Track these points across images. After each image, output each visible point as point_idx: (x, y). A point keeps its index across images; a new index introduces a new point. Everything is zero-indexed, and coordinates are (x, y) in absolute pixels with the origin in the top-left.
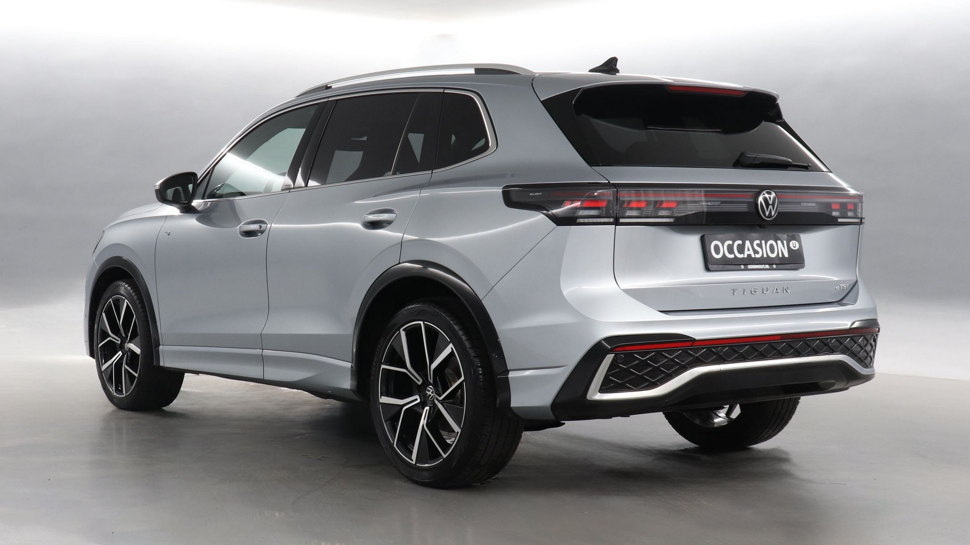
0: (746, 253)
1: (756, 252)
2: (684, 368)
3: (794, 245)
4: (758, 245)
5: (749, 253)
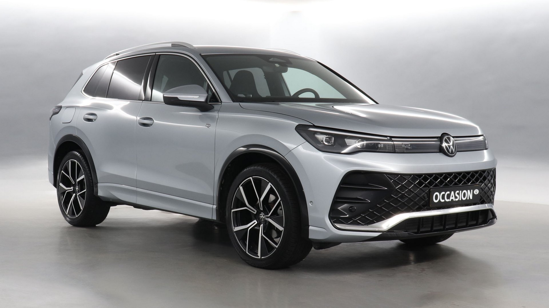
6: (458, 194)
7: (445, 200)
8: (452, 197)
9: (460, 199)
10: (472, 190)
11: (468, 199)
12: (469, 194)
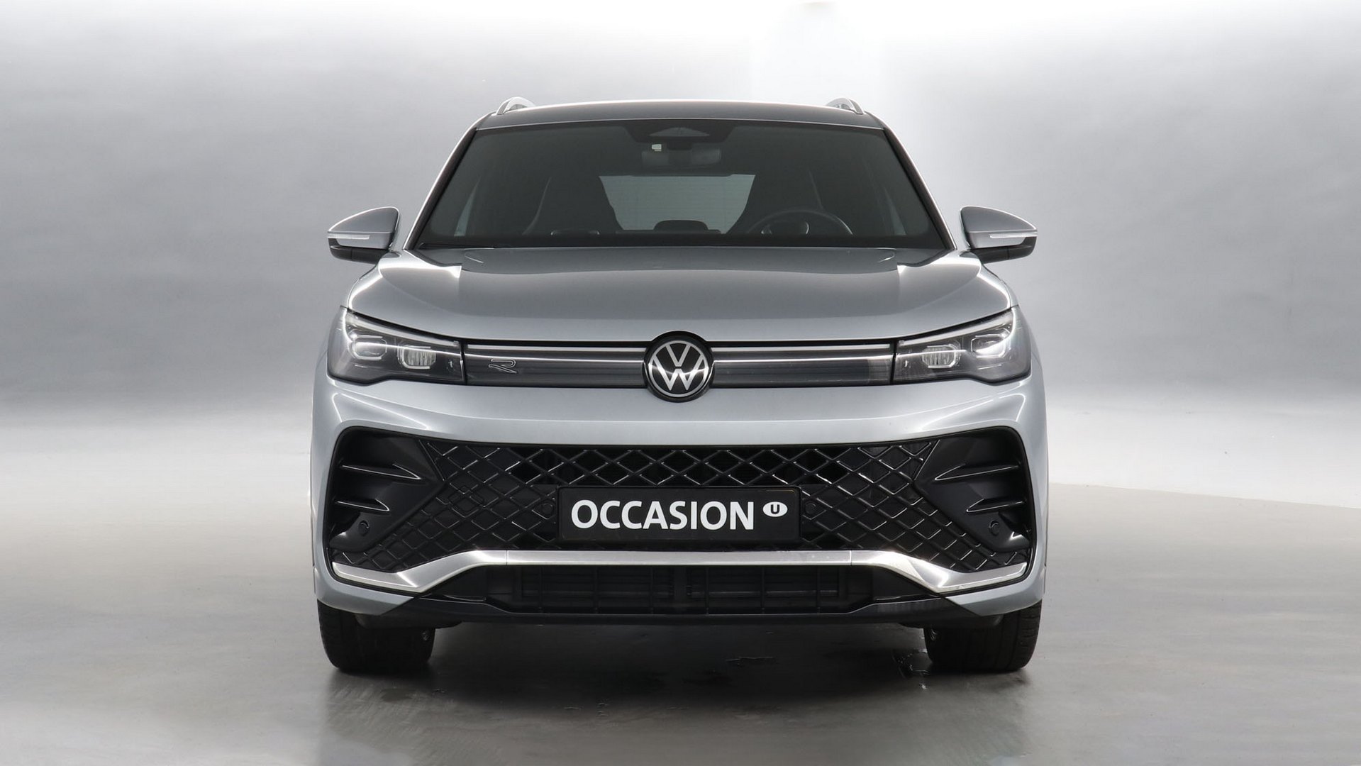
6: (686, 511)
7: (622, 524)
8: (655, 516)
9: (694, 526)
10: (751, 505)
11: (733, 526)
12: (741, 515)
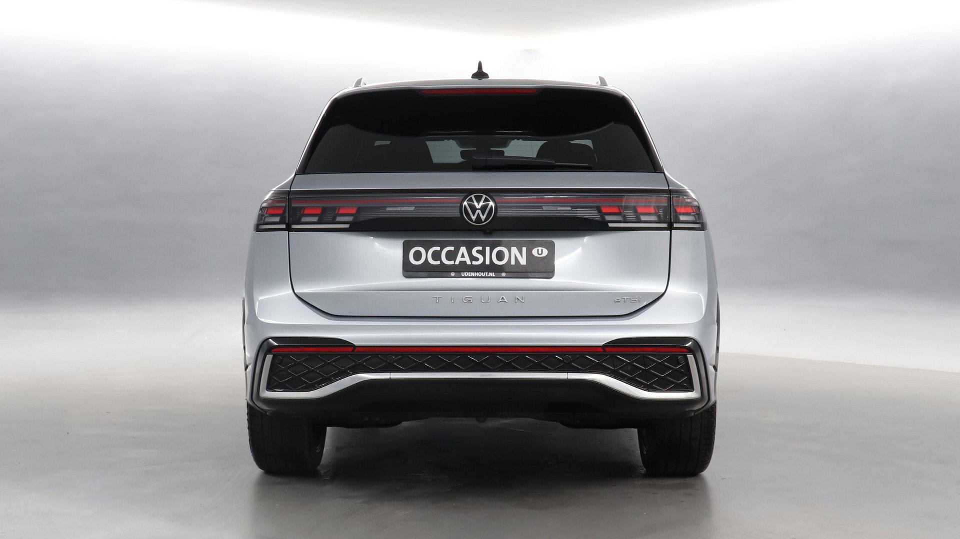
0: (459, 259)
1: (473, 258)
2: (344, 374)
3: (540, 252)
4: (478, 252)
5: (463, 259)
